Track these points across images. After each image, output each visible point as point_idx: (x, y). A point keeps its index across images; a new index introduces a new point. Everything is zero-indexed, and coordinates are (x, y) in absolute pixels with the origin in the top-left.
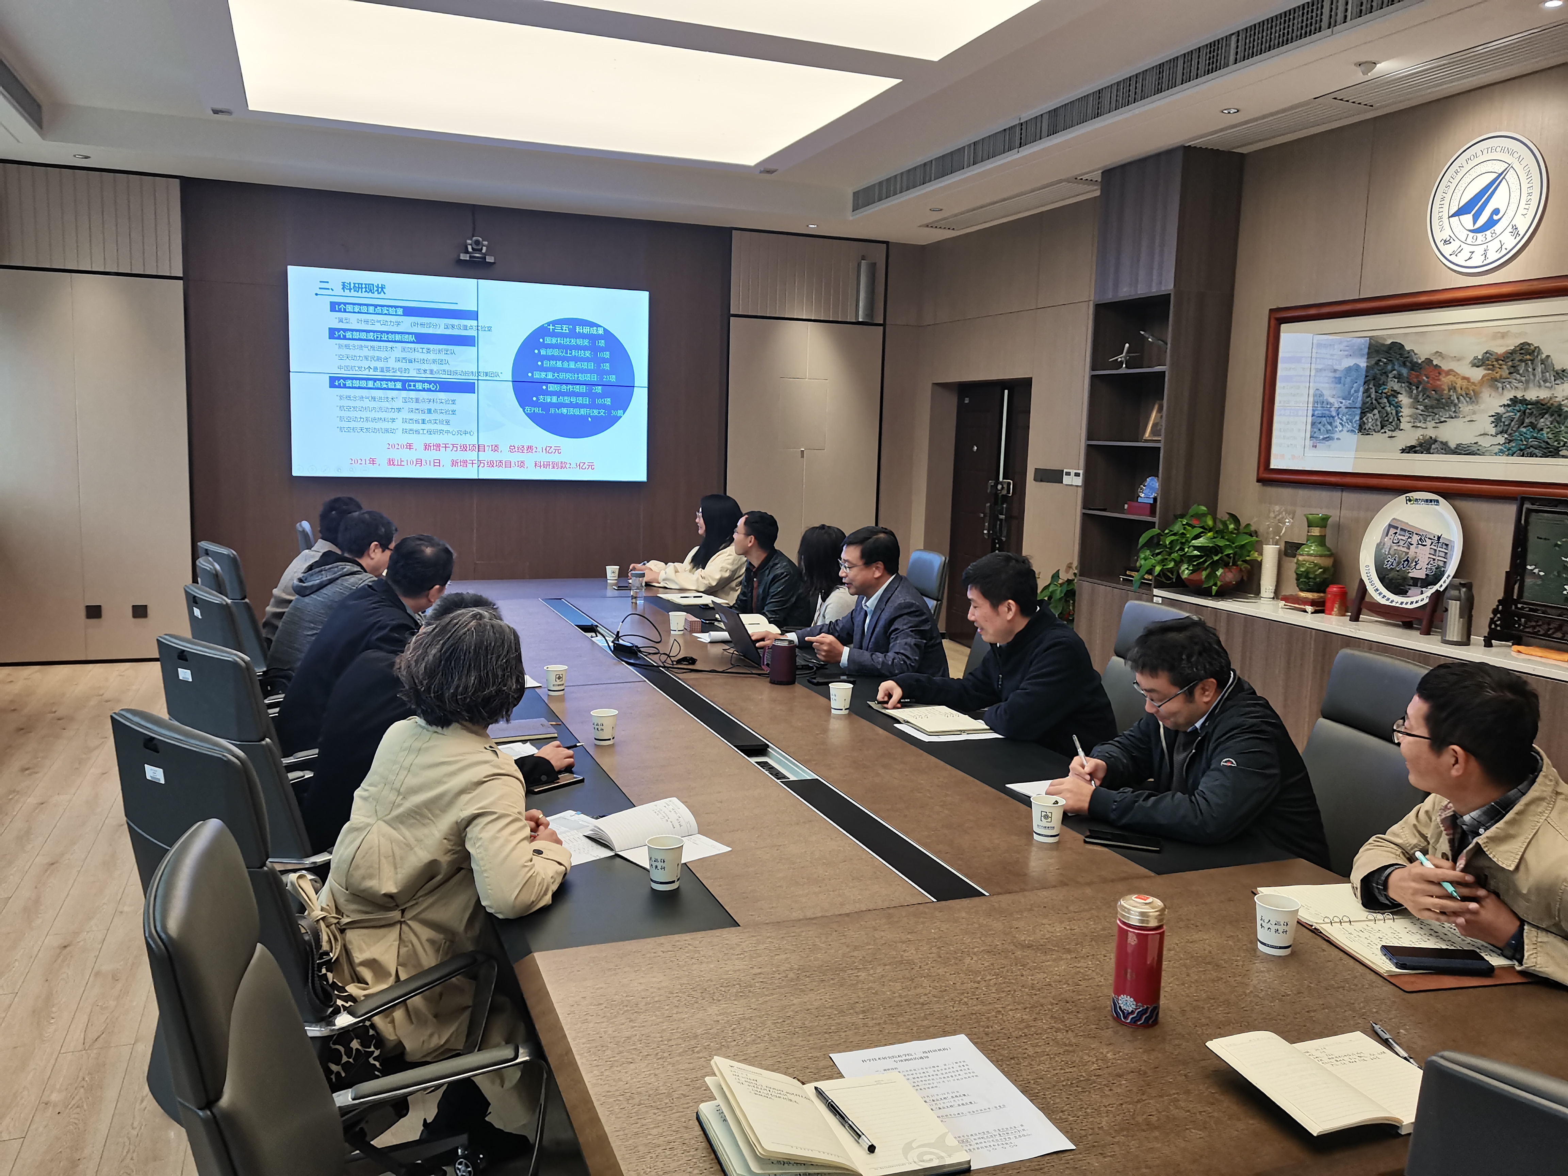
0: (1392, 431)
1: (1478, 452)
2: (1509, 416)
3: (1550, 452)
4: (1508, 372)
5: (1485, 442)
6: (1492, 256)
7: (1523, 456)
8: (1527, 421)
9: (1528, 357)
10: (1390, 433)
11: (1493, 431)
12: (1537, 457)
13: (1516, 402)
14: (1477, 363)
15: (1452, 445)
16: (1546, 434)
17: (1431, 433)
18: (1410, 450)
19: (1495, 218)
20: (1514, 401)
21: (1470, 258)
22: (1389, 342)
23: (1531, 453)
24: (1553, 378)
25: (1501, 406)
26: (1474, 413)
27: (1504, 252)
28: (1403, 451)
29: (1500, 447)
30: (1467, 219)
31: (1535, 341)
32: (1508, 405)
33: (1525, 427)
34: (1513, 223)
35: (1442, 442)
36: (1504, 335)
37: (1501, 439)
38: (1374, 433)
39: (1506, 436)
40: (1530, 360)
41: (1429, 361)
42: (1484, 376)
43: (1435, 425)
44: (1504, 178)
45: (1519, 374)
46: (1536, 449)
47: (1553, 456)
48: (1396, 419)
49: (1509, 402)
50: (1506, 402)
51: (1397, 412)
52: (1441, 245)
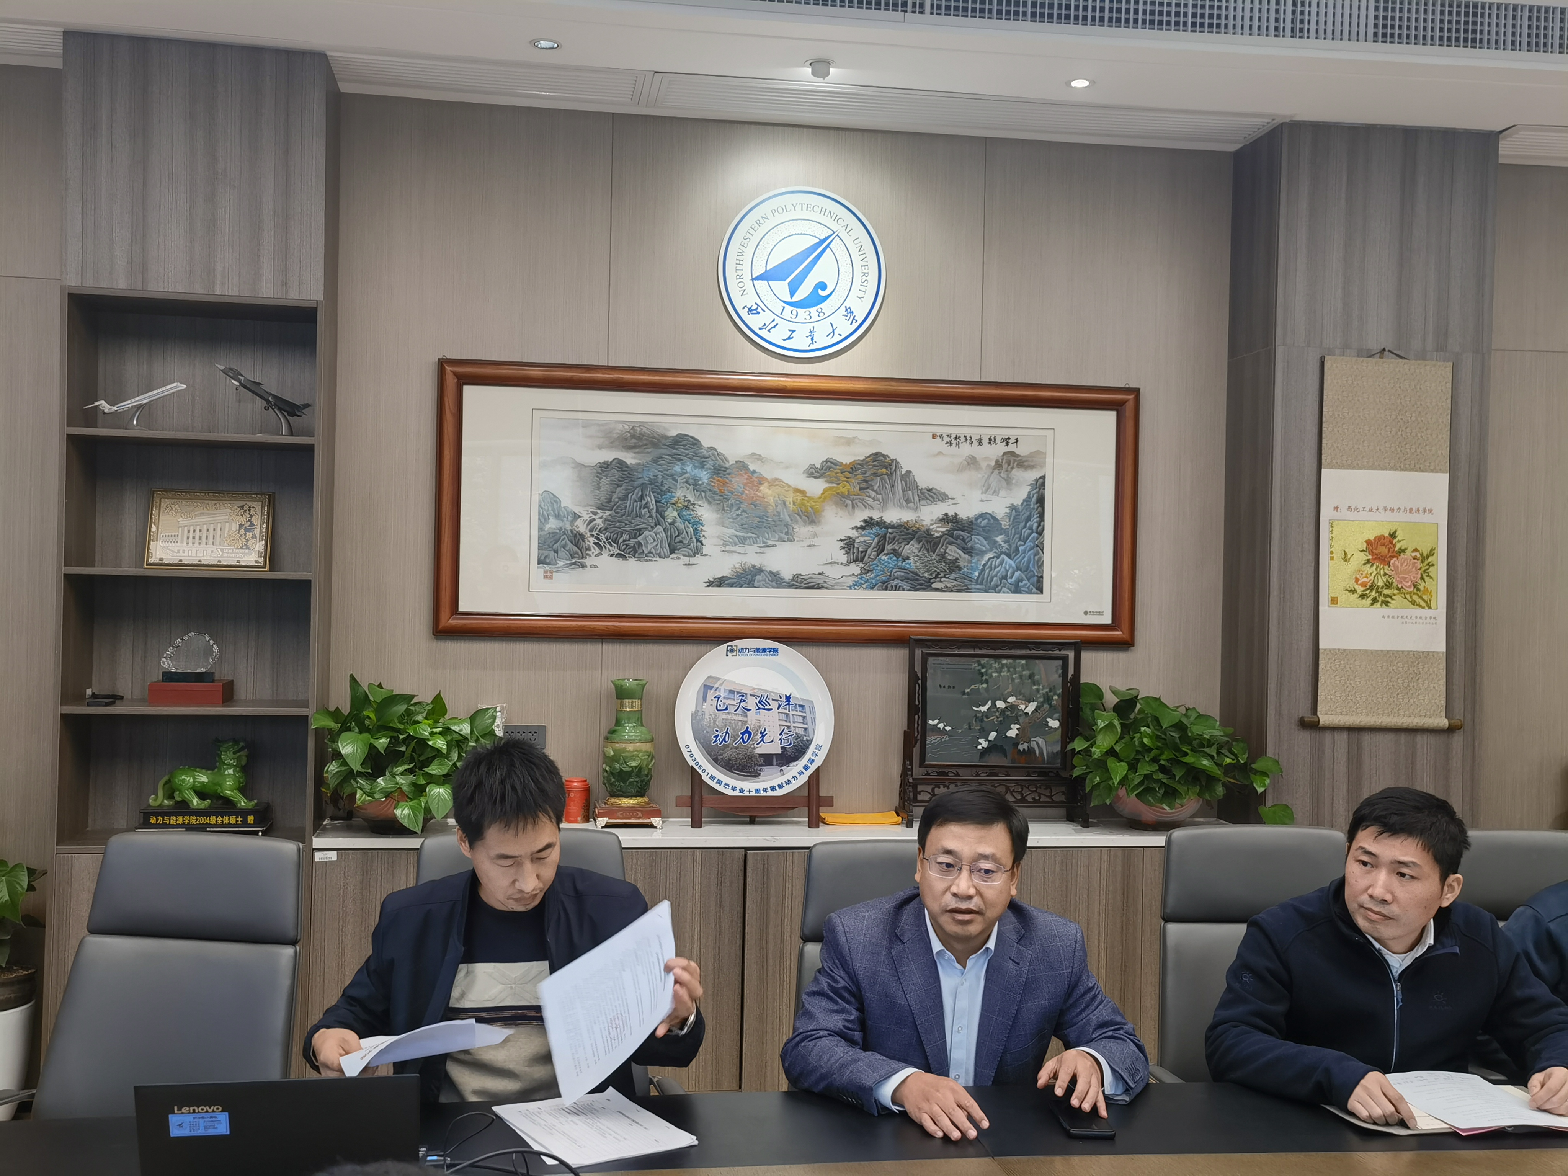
0: (690, 556)
1: (825, 585)
2: (865, 541)
3: (921, 585)
4: (858, 488)
5: (835, 573)
6: (822, 340)
7: (886, 589)
8: (889, 547)
9: (884, 470)
10: (686, 560)
11: (844, 559)
12: (904, 590)
13: (873, 524)
14: (814, 473)
15: (787, 575)
16: (913, 564)
17: (752, 561)
18: (720, 582)
19: (822, 293)
20: (869, 523)
21: (789, 338)
22: (673, 433)
23: (896, 586)
24: (917, 498)
25: (853, 528)
26: (815, 535)
27: (837, 338)
28: (710, 584)
29: (856, 579)
30: (782, 287)
31: (891, 452)
32: (862, 528)
33: (887, 554)
34: (847, 304)
35: (771, 573)
36: (849, 442)
37: (855, 569)
38: (658, 559)
39: (861, 565)
40: (887, 474)
41: (741, 465)
42: (825, 491)
43: (758, 550)
44: (828, 246)
45: (873, 490)
46: (902, 581)
47: (924, 590)
48: (694, 539)
49: (862, 524)
50: (859, 524)
51: (696, 530)
52: (744, 313)
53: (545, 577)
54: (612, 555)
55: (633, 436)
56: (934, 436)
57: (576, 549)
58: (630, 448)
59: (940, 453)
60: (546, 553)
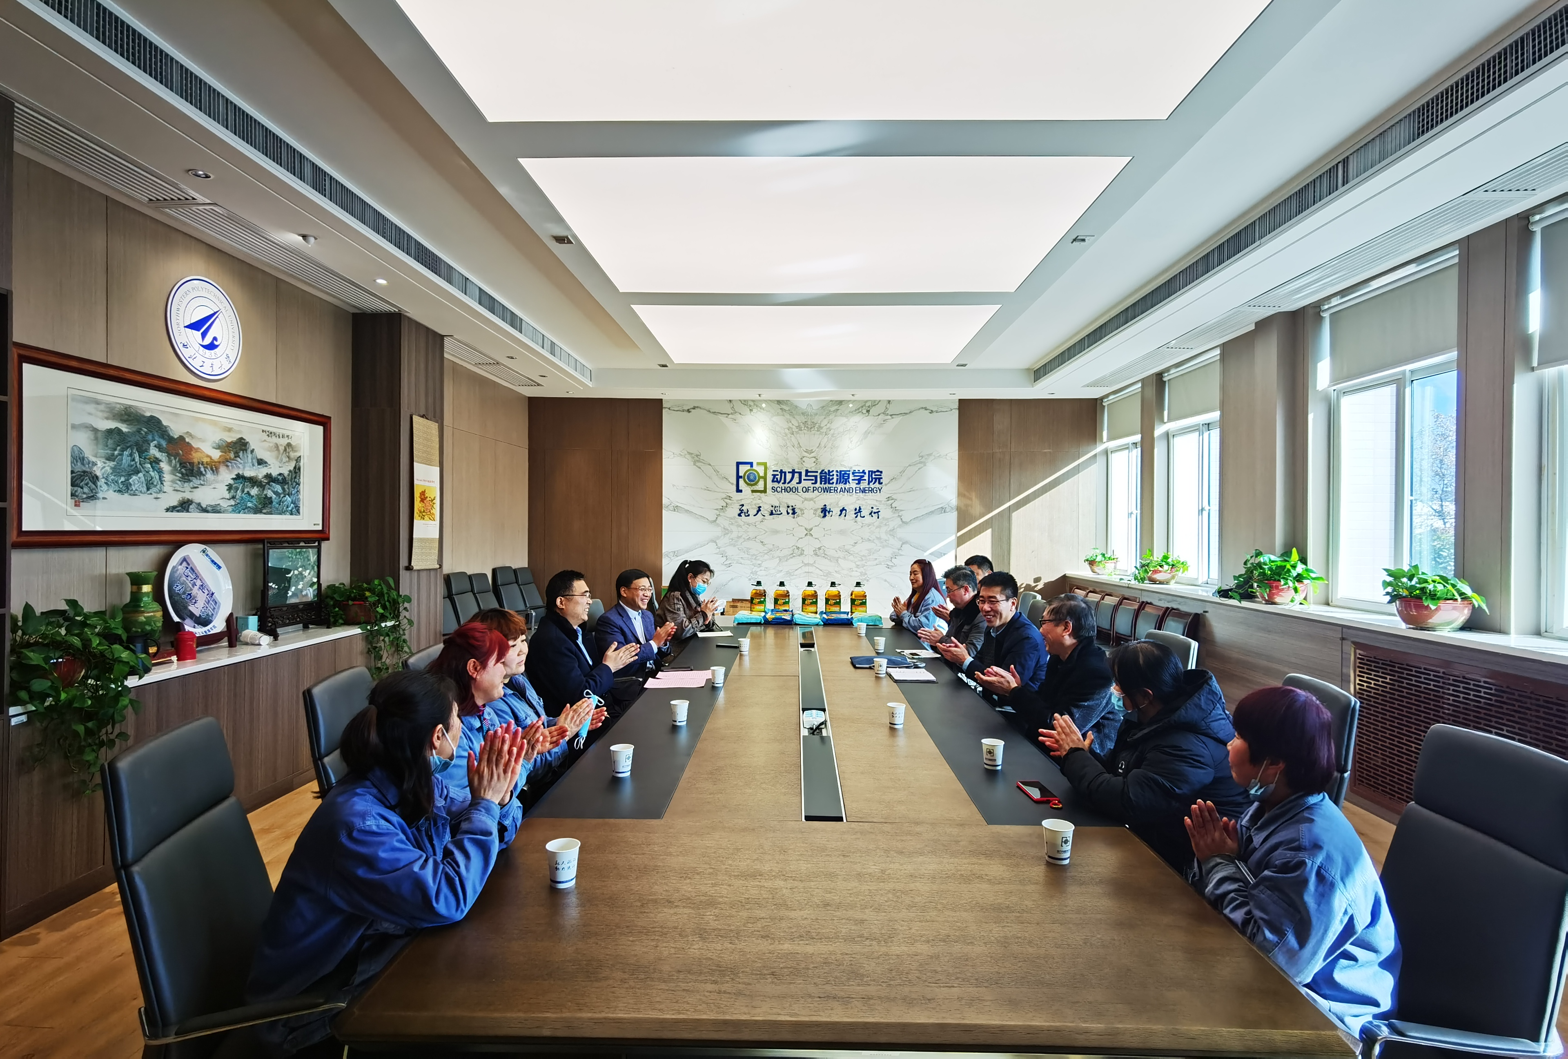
0: (157, 493)
1: (220, 511)
2: (236, 486)
3: (258, 510)
4: (233, 456)
5: (225, 504)
6: (216, 370)
7: (245, 513)
8: (246, 490)
9: (244, 447)
10: (155, 495)
11: (228, 496)
12: (251, 513)
13: (239, 477)
14: (216, 446)
15: (204, 505)
16: (255, 499)
17: (187, 495)
18: (170, 509)
19: (216, 343)
21: (202, 366)
22: (148, 414)
23: (248, 511)
24: (256, 463)
25: (232, 479)
26: (216, 482)
27: (223, 370)
28: (167, 510)
29: (233, 507)
30: (198, 334)
31: (247, 439)
32: (235, 479)
33: (245, 494)
34: (227, 352)
35: (197, 503)
36: (230, 430)
37: (233, 501)
38: (140, 494)
39: (235, 499)
40: (245, 449)
41: (181, 438)
42: (220, 456)
43: (190, 489)
44: (217, 316)
45: (239, 458)
46: (251, 508)
47: (259, 513)
48: (159, 482)
49: (236, 476)
50: (234, 477)
51: (160, 476)
52: (181, 346)
53: (76, 505)
54: (115, 491)
55: (126, 414)
56: (263, 431)
57: (94, 486)
58: (123, 421)
59: (265, 441)
60: (76, 488)
